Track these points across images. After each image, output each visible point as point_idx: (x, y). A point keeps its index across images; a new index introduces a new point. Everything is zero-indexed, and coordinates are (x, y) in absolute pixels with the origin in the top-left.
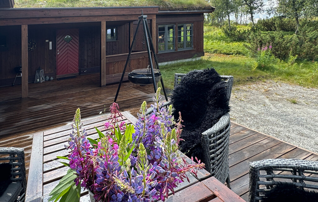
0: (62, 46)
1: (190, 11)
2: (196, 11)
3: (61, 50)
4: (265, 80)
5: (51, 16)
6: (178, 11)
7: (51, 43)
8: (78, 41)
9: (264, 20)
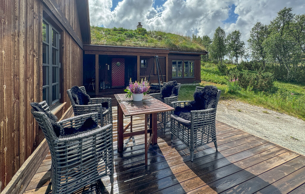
0: (115, 68)
1: (192, 53)
2: (196, 53)
3: (114, 71)
4: (231, 99)
5: (111, 51)
6: (184, 52)
7: (109, 66)
8: (124, 66)
9: (245, 62)
